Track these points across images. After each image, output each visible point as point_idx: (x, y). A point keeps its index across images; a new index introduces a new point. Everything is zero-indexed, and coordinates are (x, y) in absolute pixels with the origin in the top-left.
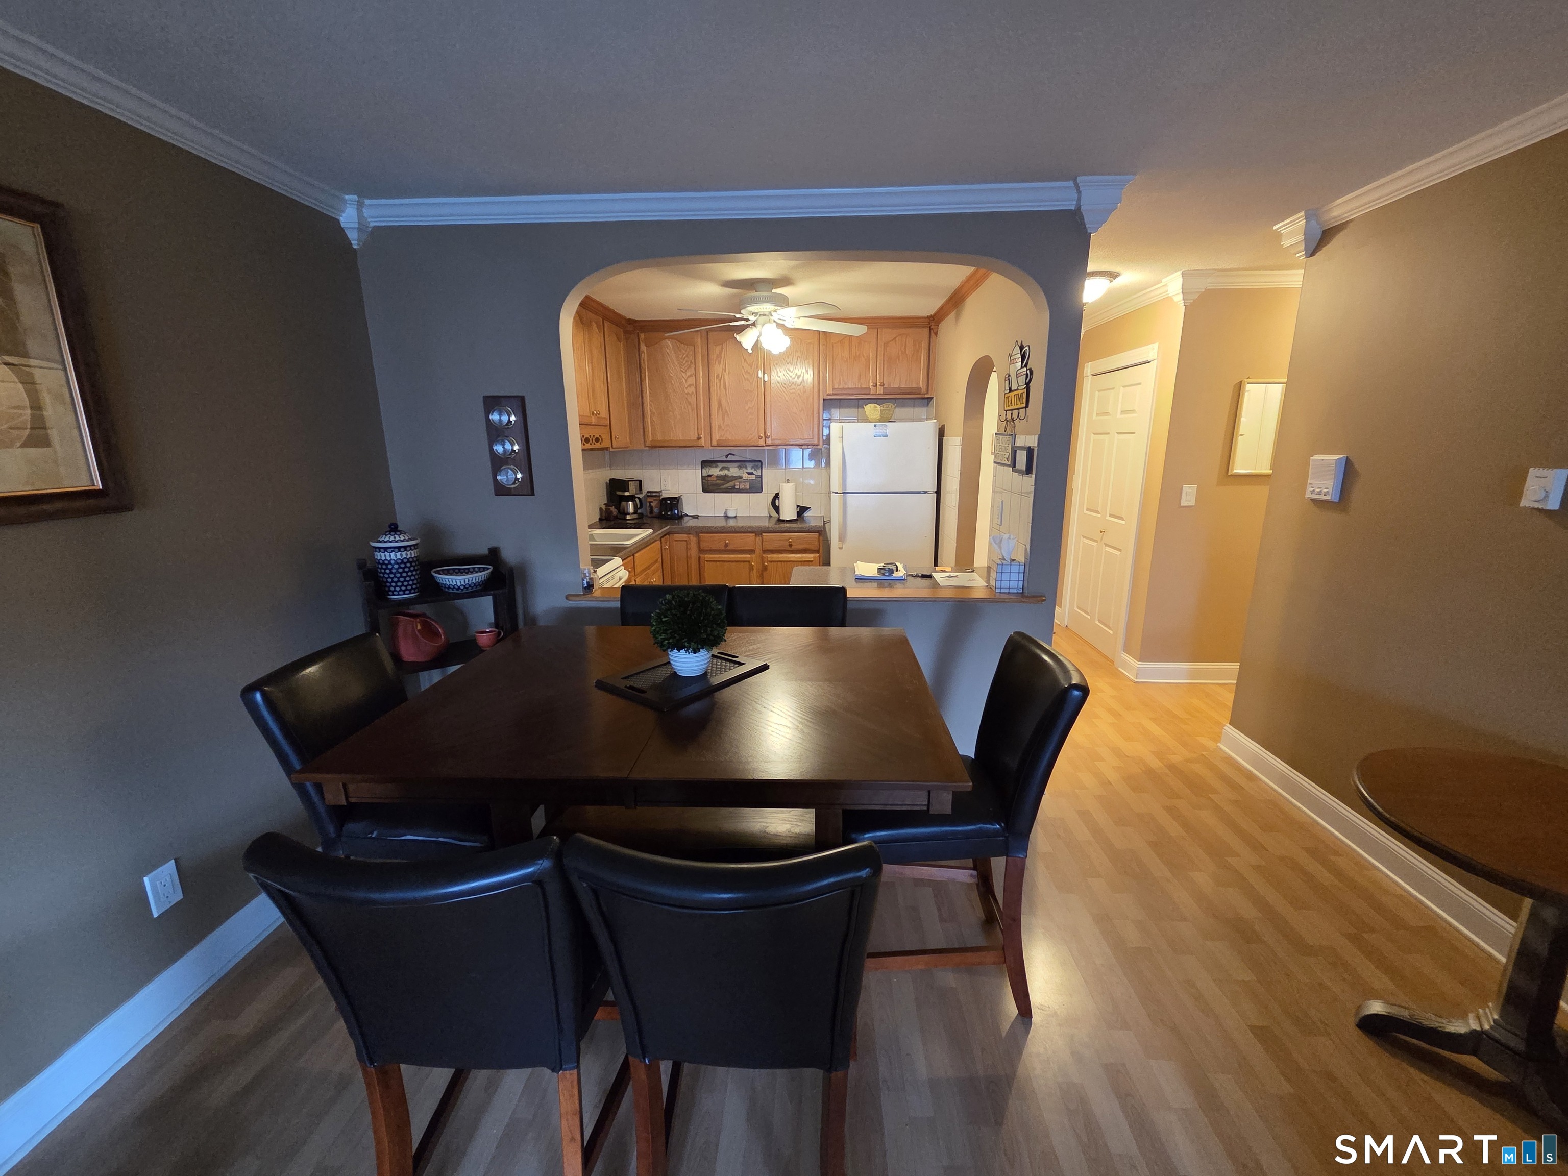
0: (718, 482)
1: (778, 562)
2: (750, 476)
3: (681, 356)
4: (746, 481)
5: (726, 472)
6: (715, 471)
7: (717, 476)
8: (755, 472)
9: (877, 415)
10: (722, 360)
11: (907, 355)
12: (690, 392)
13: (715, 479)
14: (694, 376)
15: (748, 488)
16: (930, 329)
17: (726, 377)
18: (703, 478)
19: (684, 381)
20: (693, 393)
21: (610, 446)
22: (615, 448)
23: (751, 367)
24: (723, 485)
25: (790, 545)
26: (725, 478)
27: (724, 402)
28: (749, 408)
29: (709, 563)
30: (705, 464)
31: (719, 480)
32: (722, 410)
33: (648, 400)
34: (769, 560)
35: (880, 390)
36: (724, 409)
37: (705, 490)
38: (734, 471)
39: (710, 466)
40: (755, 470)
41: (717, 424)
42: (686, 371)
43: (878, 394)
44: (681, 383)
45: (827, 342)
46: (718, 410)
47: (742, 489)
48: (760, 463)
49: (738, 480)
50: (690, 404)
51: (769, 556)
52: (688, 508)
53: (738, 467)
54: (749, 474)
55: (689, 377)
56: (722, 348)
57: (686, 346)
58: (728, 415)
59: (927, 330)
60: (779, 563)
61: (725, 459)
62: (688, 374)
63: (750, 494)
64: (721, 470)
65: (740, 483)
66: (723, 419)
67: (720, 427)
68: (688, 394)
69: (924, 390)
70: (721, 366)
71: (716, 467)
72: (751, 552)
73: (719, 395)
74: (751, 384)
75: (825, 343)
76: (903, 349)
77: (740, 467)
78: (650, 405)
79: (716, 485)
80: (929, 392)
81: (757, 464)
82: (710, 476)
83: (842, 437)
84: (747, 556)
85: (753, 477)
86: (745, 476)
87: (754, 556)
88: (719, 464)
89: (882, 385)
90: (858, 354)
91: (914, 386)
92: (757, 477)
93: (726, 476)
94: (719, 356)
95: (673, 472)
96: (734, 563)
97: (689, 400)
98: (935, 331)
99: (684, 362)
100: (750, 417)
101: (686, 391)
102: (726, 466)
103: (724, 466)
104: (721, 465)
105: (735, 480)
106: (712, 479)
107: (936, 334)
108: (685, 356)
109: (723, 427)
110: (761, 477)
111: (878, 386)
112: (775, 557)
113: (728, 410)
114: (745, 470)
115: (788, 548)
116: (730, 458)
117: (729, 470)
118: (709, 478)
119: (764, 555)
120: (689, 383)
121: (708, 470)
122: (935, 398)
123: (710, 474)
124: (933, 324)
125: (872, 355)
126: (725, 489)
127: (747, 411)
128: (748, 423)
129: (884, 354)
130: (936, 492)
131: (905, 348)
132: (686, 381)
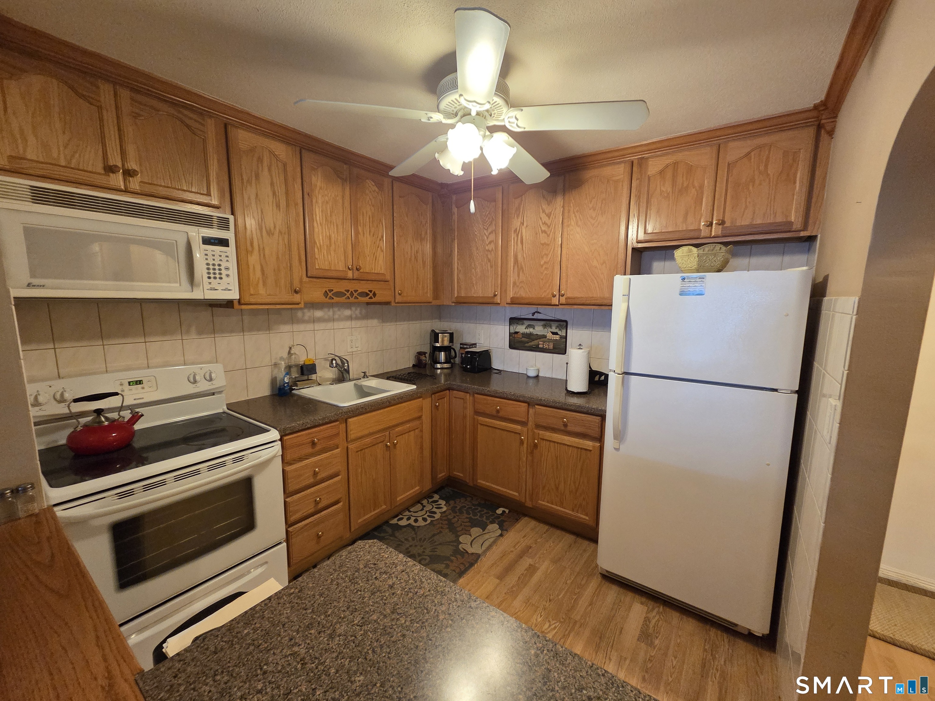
0: (523, 339)
1: (550, 441)
2: (555, 336)
3: (484, 213)
4: (550, 341)
5: (531, 330)
6: (521, 329)
7: (523, 334)
8: (559, 333)
9: (693, 262)
10: (521, 213)
11: (768, 175)
12: (490, 250)
13: (521, 336)
14: (494, 232)
15: (552, 348)
16: (820, 127)
17: (524, 231)
18: (510, 334)
19: (486, 238)
20: (492, 250)
21: (393, 301)
22: (398, 303)
23: (549, 218)
24: (528, 343)
25: (565, 425)
26: (529, 336)
27: (520, 256)
28: (545, 262)
29: (482, 426)
30: (513, 321)
31: (525, 337)
32: (518, 267)
33: (456, 259)
34: (540, 436)
35: (715, 230)
36: (519, 265)
37: (511, 347)
38: (539, 330)
39: (517, 324)
40: (560, 330)
41: (512, 282)
42: (488, 229)
43: (714, 237)
44: (483, 240)
45: (641, 176)
46: (514, 266)
47: (546, 349)
48: (565, 323)
49: (542, 340)
50: (489, 261)
51: (541, 432)
52: (496, 364)
53: (543, 325)
54: (554, 333)
55: (490, 234)
56: (522, 200)
57: (489, 203)
58: (523, 271)
59: (811, 132)
60: (552, 444)
61: (532, 317)
62: (490, 230)
63: (554, 355)
64: (526, 328)
65: (544, 342)
66: (519, 276)
67: (515, 283)
68: (488, 251)
69: (798, 225)
70: (520, 220)
71: (522, 324)
72: (524, 424)
73: (515, 250)
74: (548, 236)
75: (639, 177)
76: (762, 168)
77: (545, 326)
78: (458, 263)
79: (522, 342)
80: (810, 228)
81: (562, 323)
82: (516, 333)
83: (629, 295)
84: (518, 427)
85: (557, 337)
86: (550, 336)
87: (525, 429)
88: (525, 321)
89: (722, 223)
90: (685, 185)
91: (779, 219)
92: (561, 337)
93: (531, 334)
94: (518, 209)
95: (486, 326)
96: (506, 432)
97: (489, 257)
98: (828, 128)
99: (487, 219)
100: (545, 272)
101: (487, 248)
102: (532, 324)
103: (530, 323)
104: (527, 323)
105: (540, 339)
106: (519, 336)
107: (831, 133)
108: (488, 212)
109: (518, 284)
110: (566, 337)
111: (714, 225)
112: (548, 435)
113: (524, 267)
114: (550, 330)
115: (563, 428)
116: (537, 316)
117: (534, 329)
118: (516, 335)
119: (535, 431)
120: (489, 240)
121: (515, 327)
122: (819, 236)
123: (517, 330)
124: (824, 117)
125: (708, 183)
126: (529, 347)
127: (542, 266)
128: (542, 279)
129: (727, 181)
130: (797, 392)
131: (766, 166)
132: (487, 238)
